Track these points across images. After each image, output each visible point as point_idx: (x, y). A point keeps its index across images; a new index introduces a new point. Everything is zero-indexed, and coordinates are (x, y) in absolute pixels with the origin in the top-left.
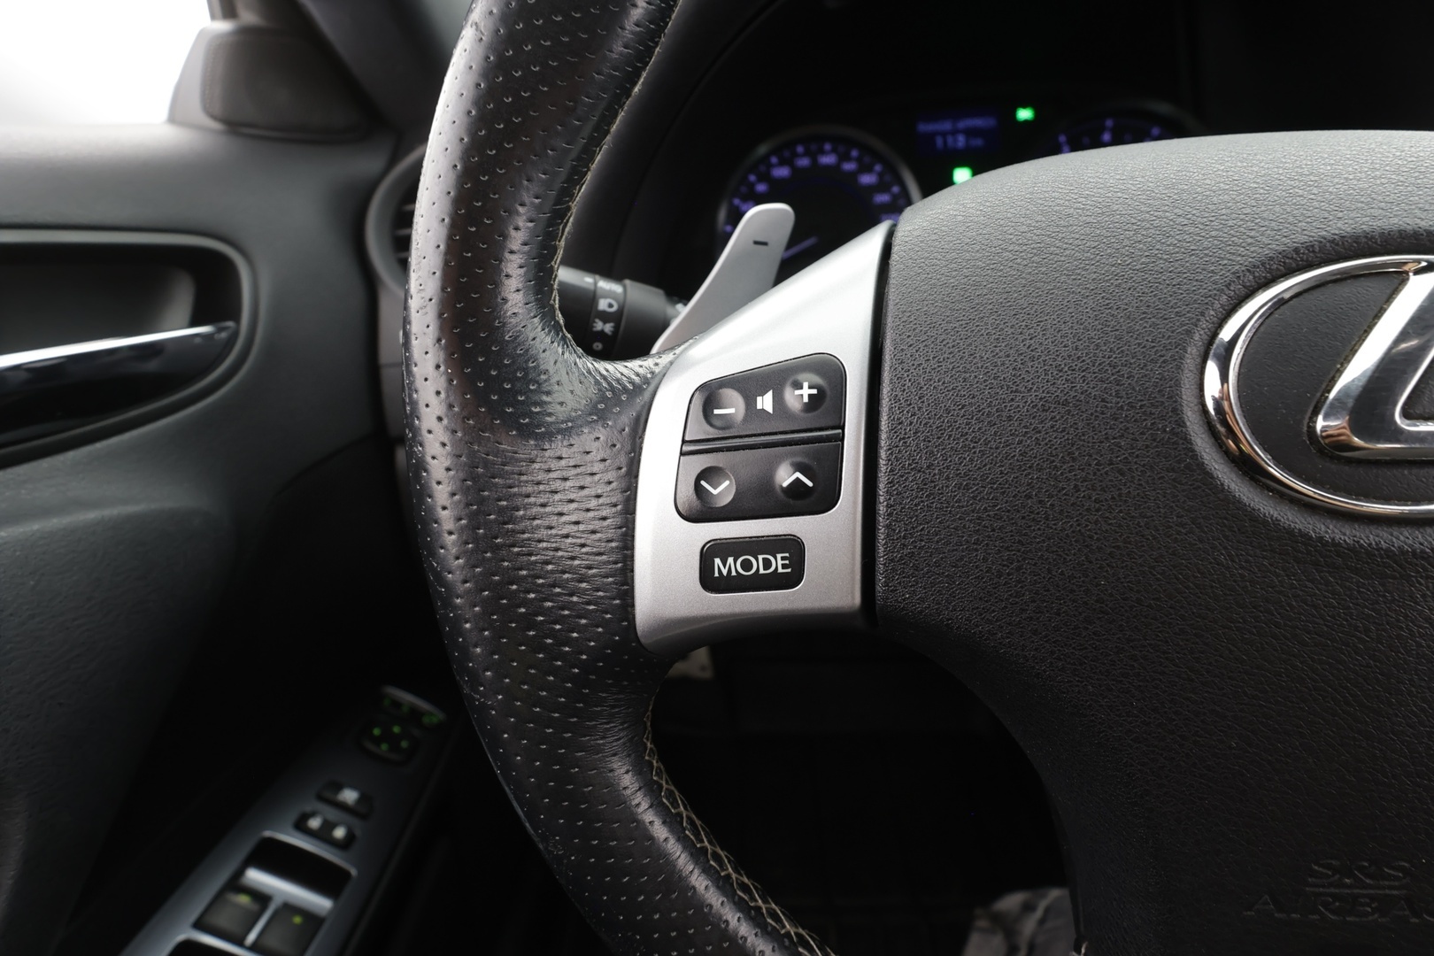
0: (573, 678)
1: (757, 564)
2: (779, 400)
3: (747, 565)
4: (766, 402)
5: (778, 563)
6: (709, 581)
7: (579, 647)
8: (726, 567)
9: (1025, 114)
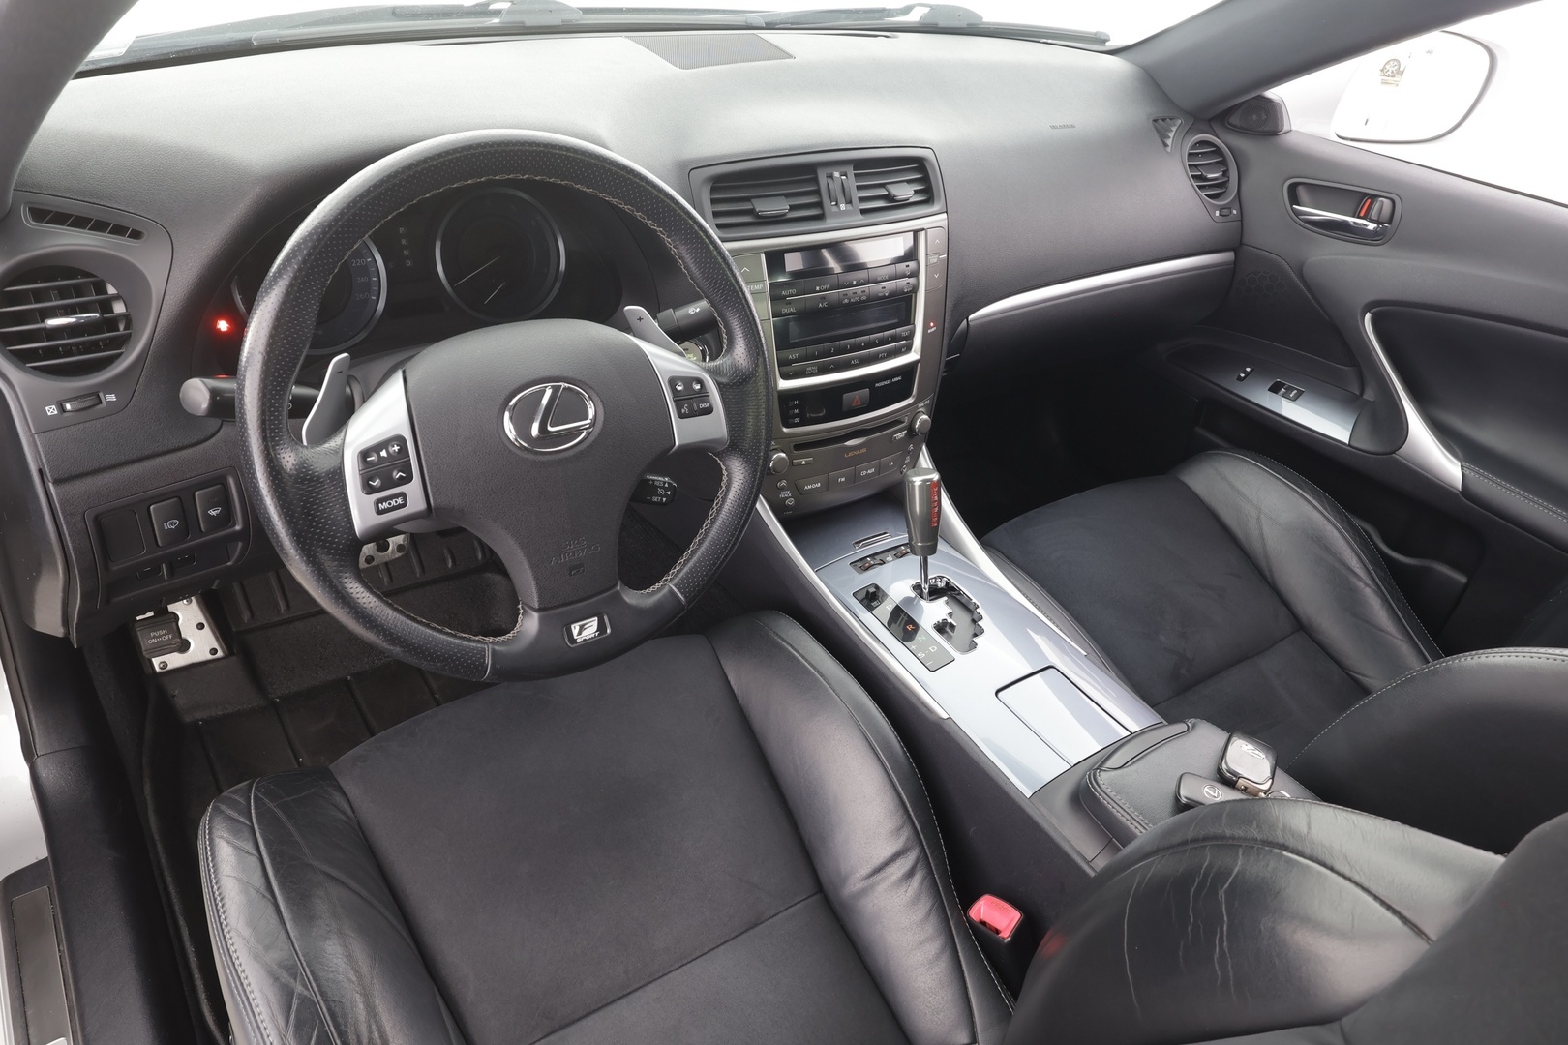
0: (339, 555)
1: (393, 503)
2: (388, 452)
3: (390, 504)
4: (384, 453)
5: (400, 501)
6: (380, 512)
7: (338, 543)
8: (384, 506)
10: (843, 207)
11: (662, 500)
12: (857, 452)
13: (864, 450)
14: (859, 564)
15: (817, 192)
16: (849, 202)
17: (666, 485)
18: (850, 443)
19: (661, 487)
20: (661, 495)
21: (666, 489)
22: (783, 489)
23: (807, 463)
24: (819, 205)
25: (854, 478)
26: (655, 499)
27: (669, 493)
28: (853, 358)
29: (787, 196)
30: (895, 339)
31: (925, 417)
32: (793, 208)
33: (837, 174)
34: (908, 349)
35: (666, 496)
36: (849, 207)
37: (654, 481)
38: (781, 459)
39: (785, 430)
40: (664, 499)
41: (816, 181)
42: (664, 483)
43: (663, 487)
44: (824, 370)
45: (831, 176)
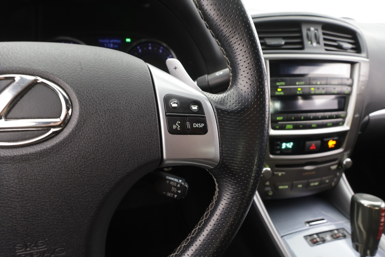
9: (128, 40)
10: (315, 44)
11: (174, 196)
12: (310, 173)
13: (314, 173)
14: (309, 238)
15: (301, 37)
16: (318, 43)
17: (179, 186)
18: (307, 168)
19: (174, 187)
20: (173, 192)
21: (178, 189)
22: (267, 186)
23: (282, 175)
24: (302, 43)
25: (307, 186)
26: (169, 194)
27: (179, 192)
28: (314, 124)
29: (284, 38)
30: (337, 117)
31: (349, 160)
32: (286, 44)
33: (312, 29)
34: (343, 123)
35: (177, 193)
36: (318, 45)
37: (170, 181)
38: (267, 171)
39: (271, 156)
40: (176, 196)
41: (300, 32)
42: (178, 183)
43: (176, 187)
44: (296, 127)
45: (309, 30)
